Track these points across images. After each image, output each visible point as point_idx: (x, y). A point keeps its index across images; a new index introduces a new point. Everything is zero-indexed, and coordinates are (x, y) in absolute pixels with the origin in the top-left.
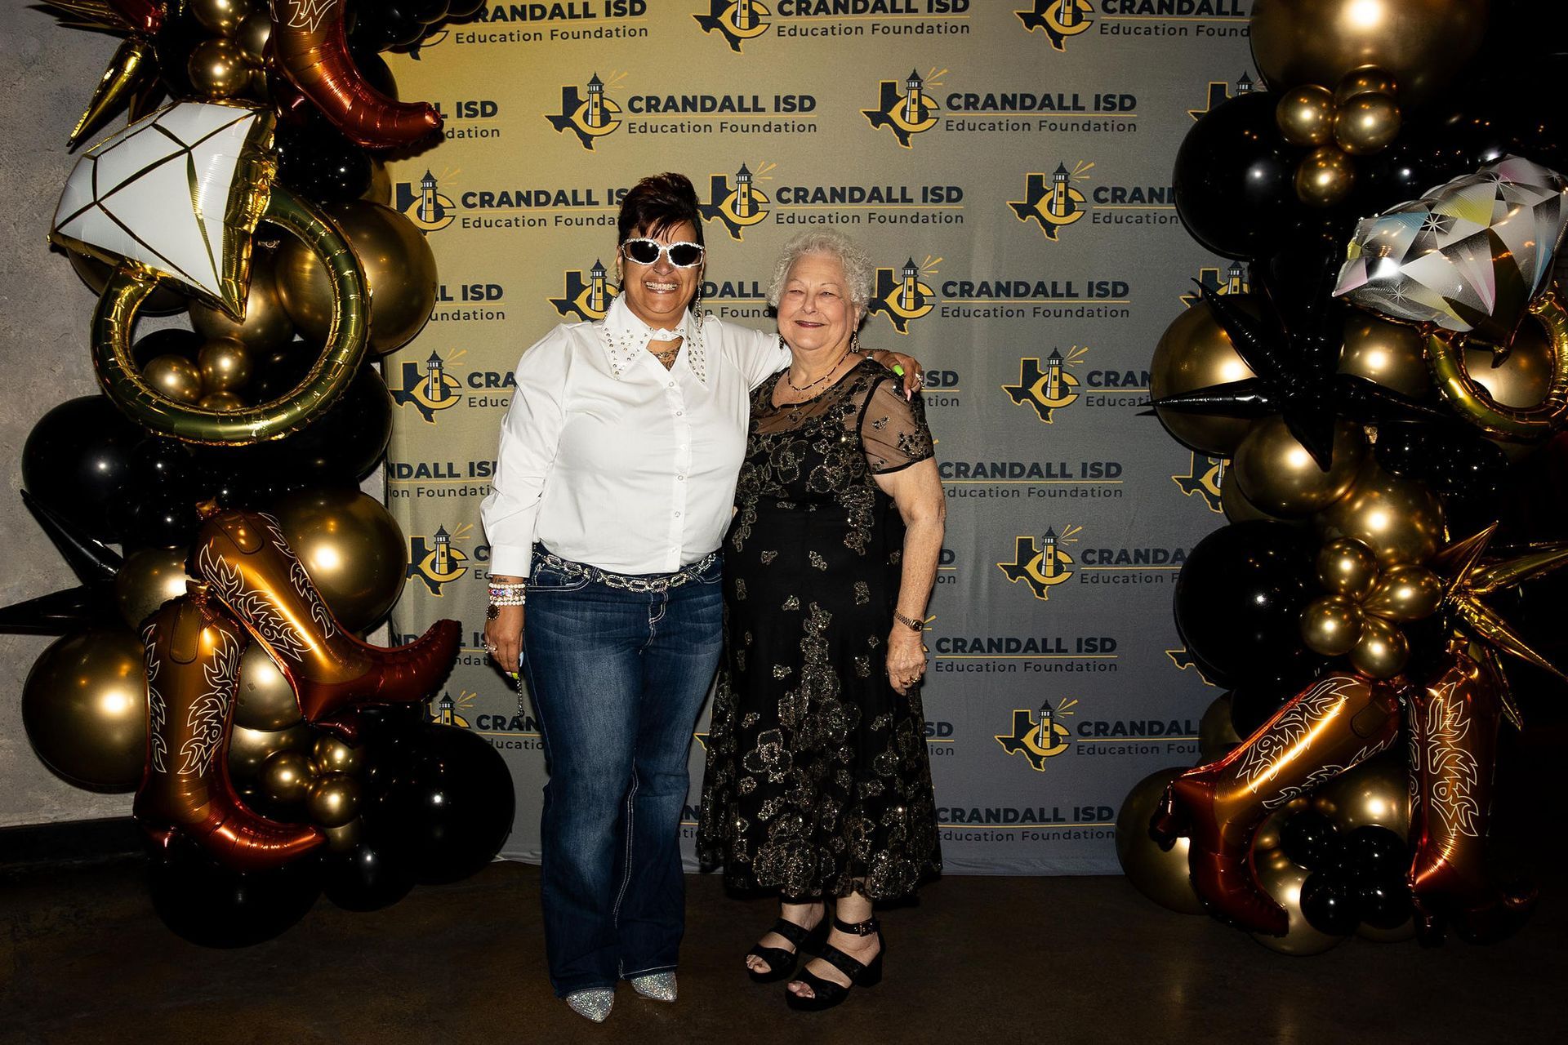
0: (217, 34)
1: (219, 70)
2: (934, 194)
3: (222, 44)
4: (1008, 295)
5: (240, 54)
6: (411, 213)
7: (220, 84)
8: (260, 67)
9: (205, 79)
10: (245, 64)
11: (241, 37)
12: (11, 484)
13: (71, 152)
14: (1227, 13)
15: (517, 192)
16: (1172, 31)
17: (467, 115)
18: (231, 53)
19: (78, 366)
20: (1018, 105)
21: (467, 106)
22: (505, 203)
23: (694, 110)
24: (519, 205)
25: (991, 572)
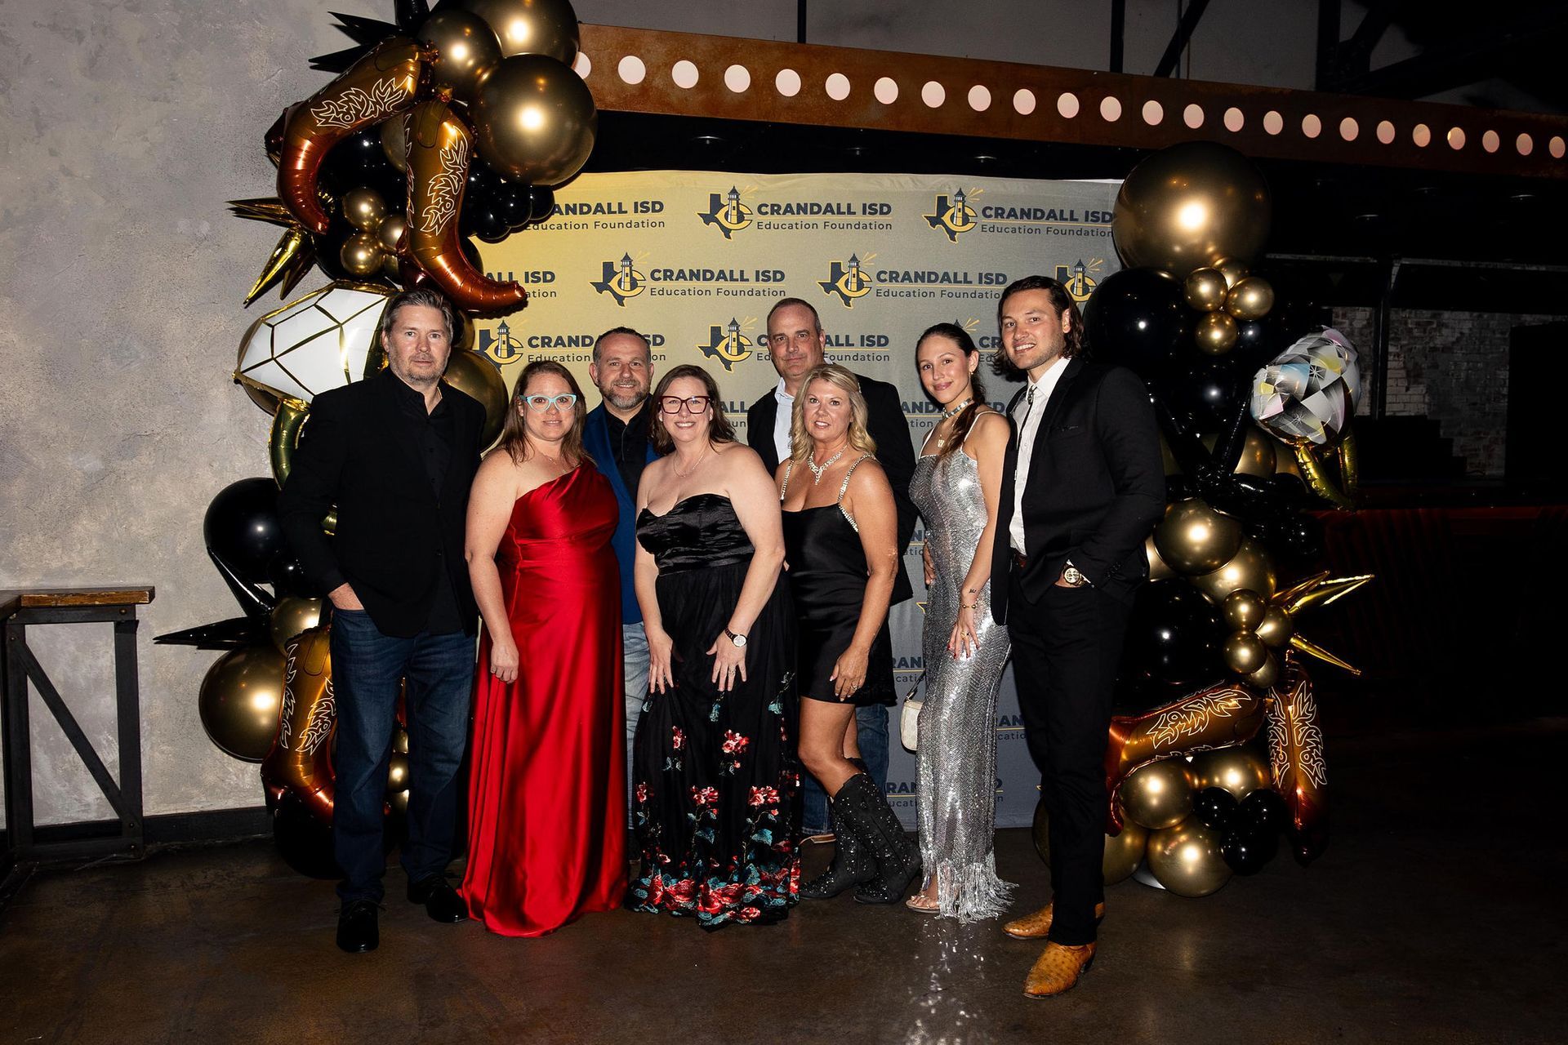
0: (362, 232)
1: (362, 256)
2: (869, 341)
3: (364, 238)
4: (921, 412)
5: (378, 245)
6: (490, 351)
7: (362, 267)
8: (391, 253)
9: (353, 262)
10: (381, 251)
11: (378, 234)
12: (178, 551)
13: (246, 308)
14: (1066, 219)
15: (569, 337)
16: (1030, 231)
17: (533, 281)
18: (372, 243)
19: (231, 462)
20: (926, 280)
21: (533, 275)
22: (559, 344)
23: (698, 279)
24: (570, 346)
25: (912, 609)
